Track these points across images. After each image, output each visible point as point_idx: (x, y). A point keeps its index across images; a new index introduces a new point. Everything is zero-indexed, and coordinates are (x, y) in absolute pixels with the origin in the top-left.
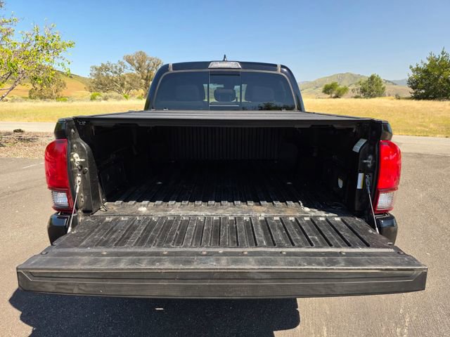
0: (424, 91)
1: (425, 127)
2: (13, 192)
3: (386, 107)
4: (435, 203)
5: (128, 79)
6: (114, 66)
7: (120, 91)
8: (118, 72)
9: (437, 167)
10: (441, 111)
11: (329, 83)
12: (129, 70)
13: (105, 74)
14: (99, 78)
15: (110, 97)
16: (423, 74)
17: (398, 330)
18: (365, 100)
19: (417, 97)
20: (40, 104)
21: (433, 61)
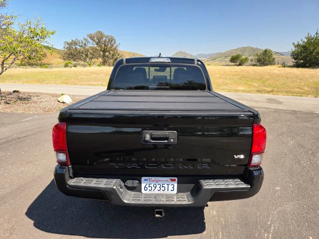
0: (302, 61)
1: (301, 89)
2: (19, 139)
3: (275, 73)
4: (300, 149)
5: (90, 51)
6: (80, 41)
7: (85, 60)
8: (83, 46)
9: (305, 122)
10: (313, 77)
11: (235, 55)
12: (91, 44)
13: (74, 48)
14: (70, 50)
15: (79, 64)
16: (302, 49)
17: (266, 235)
18: (260, 67)
19: (297, 66)
20: (29, 70)
21: (309, 39)
